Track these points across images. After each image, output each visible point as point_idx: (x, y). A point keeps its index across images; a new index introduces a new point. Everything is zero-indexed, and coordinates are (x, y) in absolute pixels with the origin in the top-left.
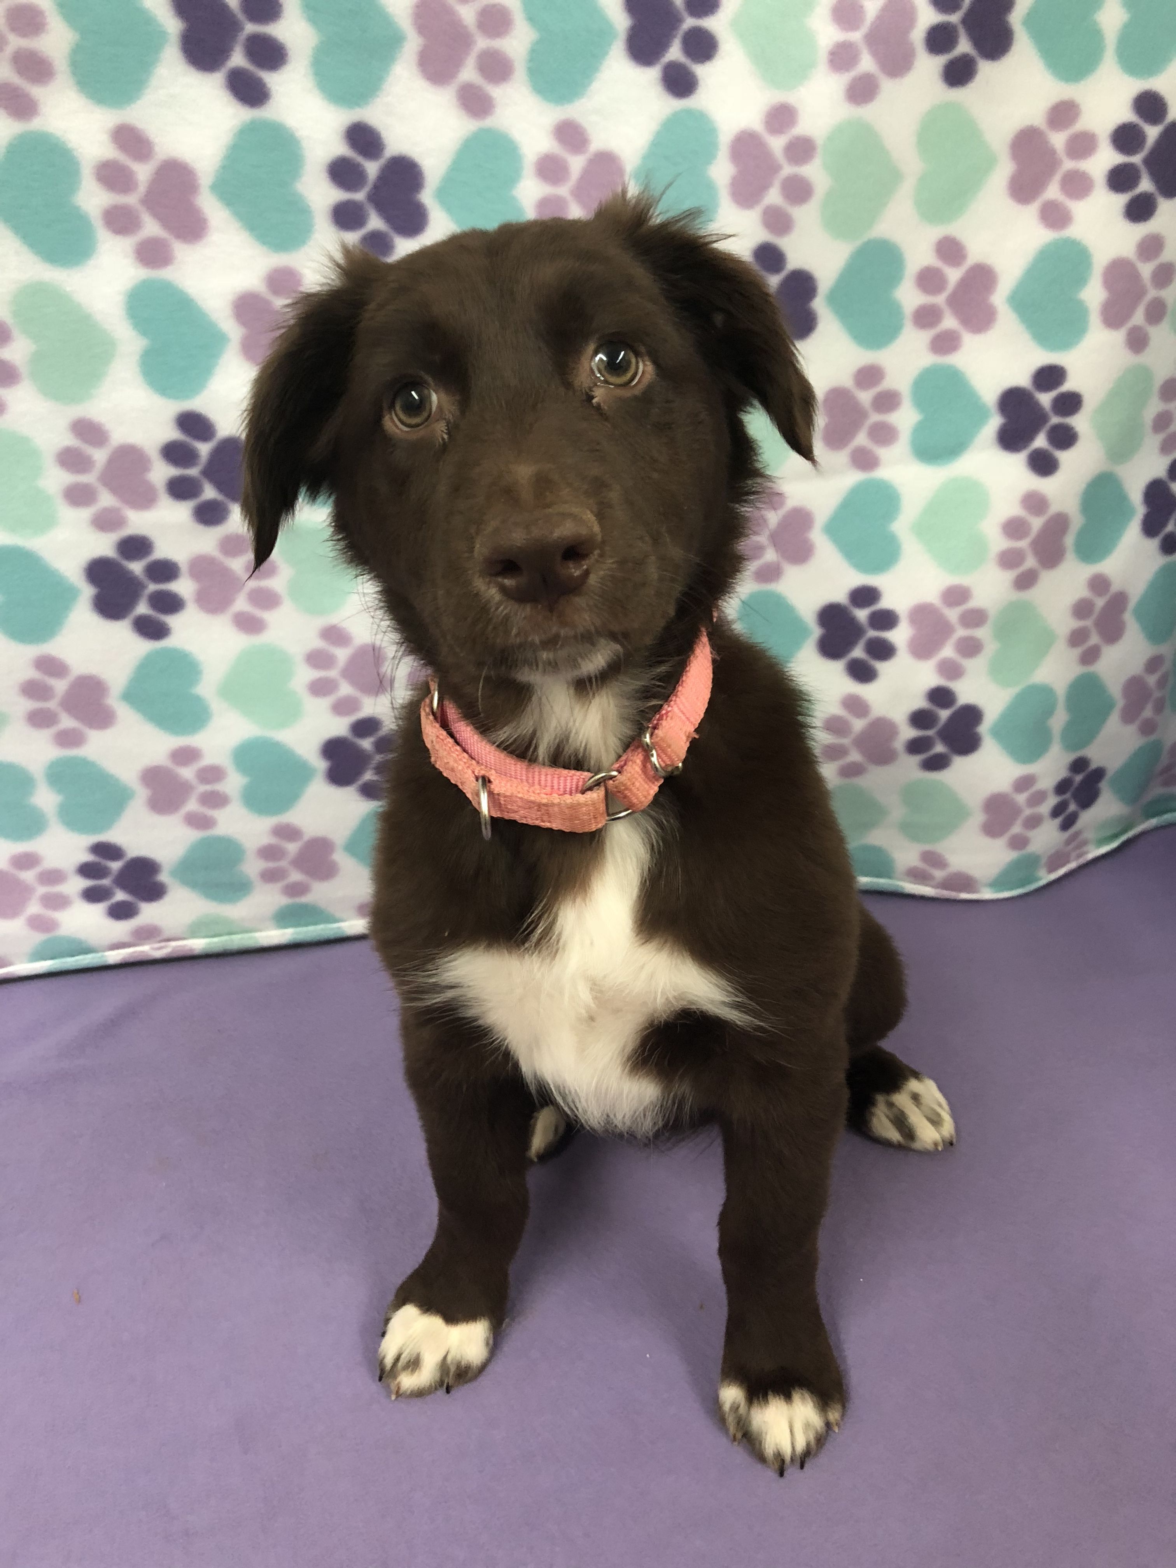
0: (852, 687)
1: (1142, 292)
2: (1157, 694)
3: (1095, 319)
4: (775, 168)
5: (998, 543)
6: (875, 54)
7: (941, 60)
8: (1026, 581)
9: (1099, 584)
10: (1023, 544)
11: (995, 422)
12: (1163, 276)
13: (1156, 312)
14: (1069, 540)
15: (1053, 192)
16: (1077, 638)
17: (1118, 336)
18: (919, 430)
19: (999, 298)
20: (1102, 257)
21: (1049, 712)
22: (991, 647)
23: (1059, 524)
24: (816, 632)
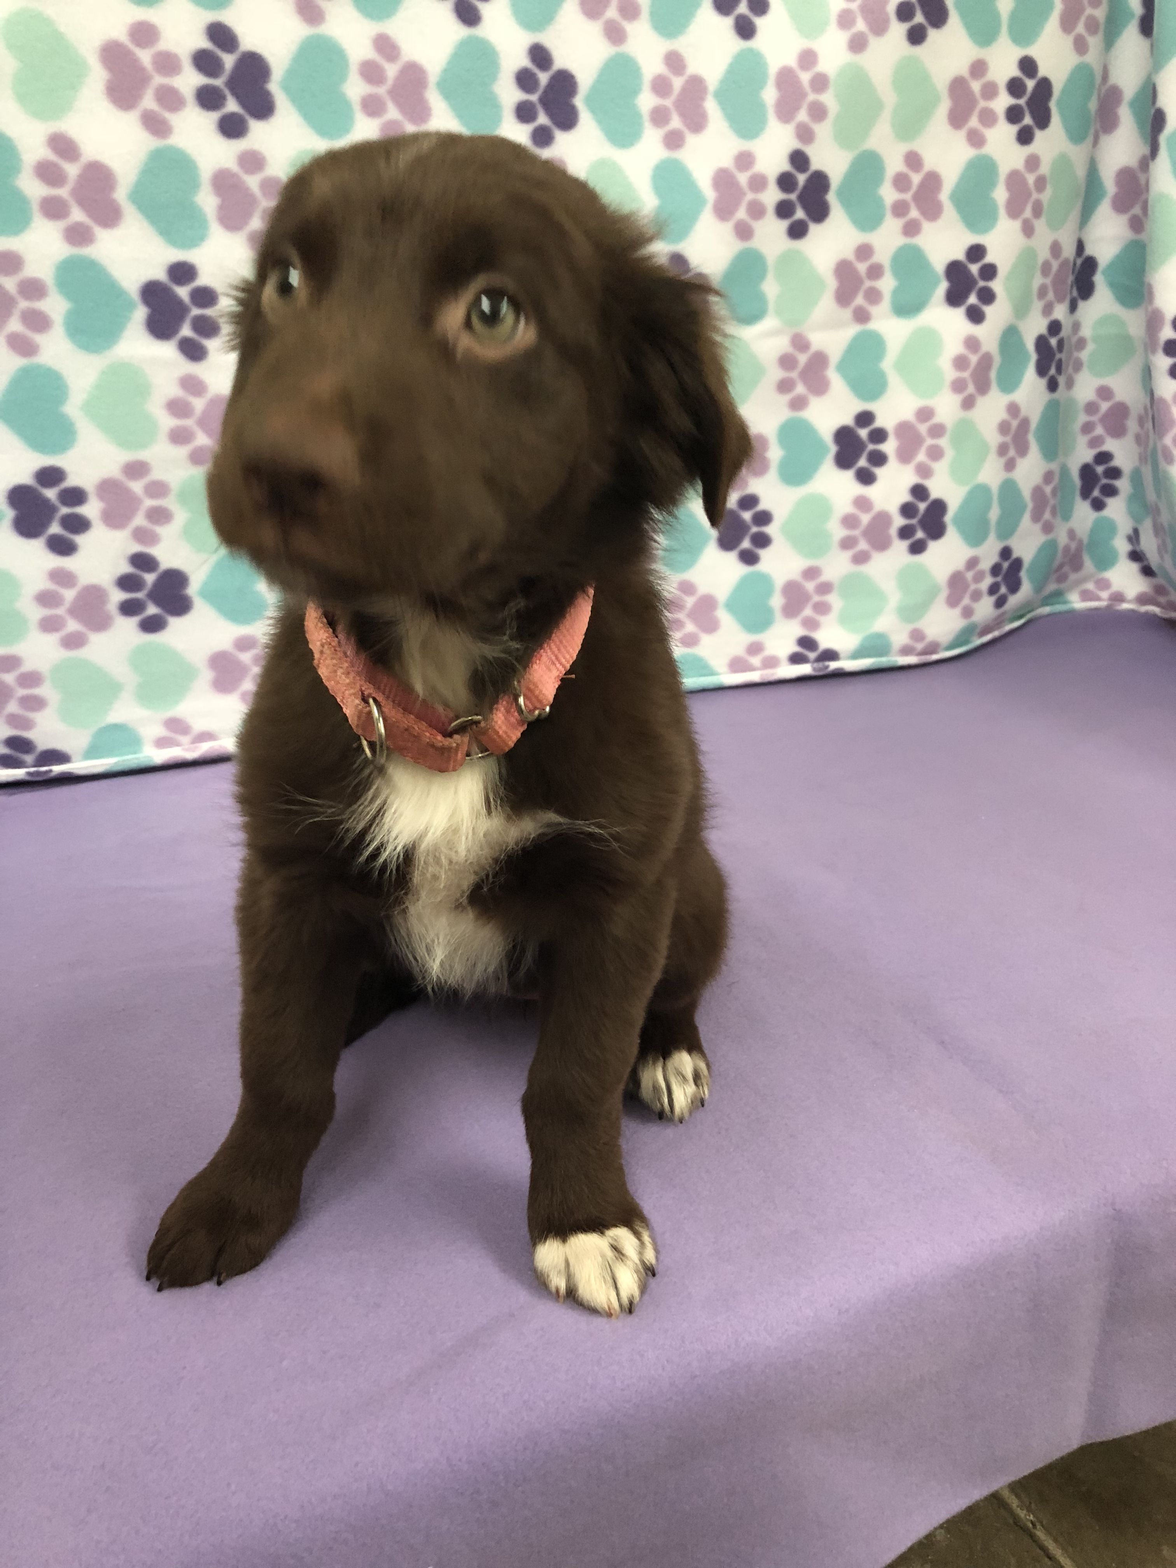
0: (860, 489)
1: (1029, 195)
2: (1052, 502)
3: (1002, 212)
4: (804, 95)
5: (950, 374)
6: (866, 19)
7: (906, 26)
8: (968, 403)
9: (1013, 409)
10: (966, 375)
11: (943, 286)
12: (1041, 183)
13: (1038, 211)
14: (993, 375)
15: (974, 122)
16: (1002, 450)
17: (1017, 225)
18: (896, 292)
19: (944, 196)
20: (1004, 170)
21: (988, 507)
22: (949, 454)
23: (986, 361)
24: (833, 449)
